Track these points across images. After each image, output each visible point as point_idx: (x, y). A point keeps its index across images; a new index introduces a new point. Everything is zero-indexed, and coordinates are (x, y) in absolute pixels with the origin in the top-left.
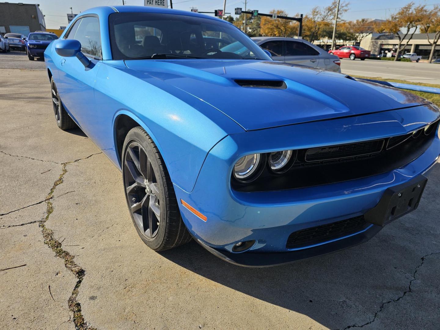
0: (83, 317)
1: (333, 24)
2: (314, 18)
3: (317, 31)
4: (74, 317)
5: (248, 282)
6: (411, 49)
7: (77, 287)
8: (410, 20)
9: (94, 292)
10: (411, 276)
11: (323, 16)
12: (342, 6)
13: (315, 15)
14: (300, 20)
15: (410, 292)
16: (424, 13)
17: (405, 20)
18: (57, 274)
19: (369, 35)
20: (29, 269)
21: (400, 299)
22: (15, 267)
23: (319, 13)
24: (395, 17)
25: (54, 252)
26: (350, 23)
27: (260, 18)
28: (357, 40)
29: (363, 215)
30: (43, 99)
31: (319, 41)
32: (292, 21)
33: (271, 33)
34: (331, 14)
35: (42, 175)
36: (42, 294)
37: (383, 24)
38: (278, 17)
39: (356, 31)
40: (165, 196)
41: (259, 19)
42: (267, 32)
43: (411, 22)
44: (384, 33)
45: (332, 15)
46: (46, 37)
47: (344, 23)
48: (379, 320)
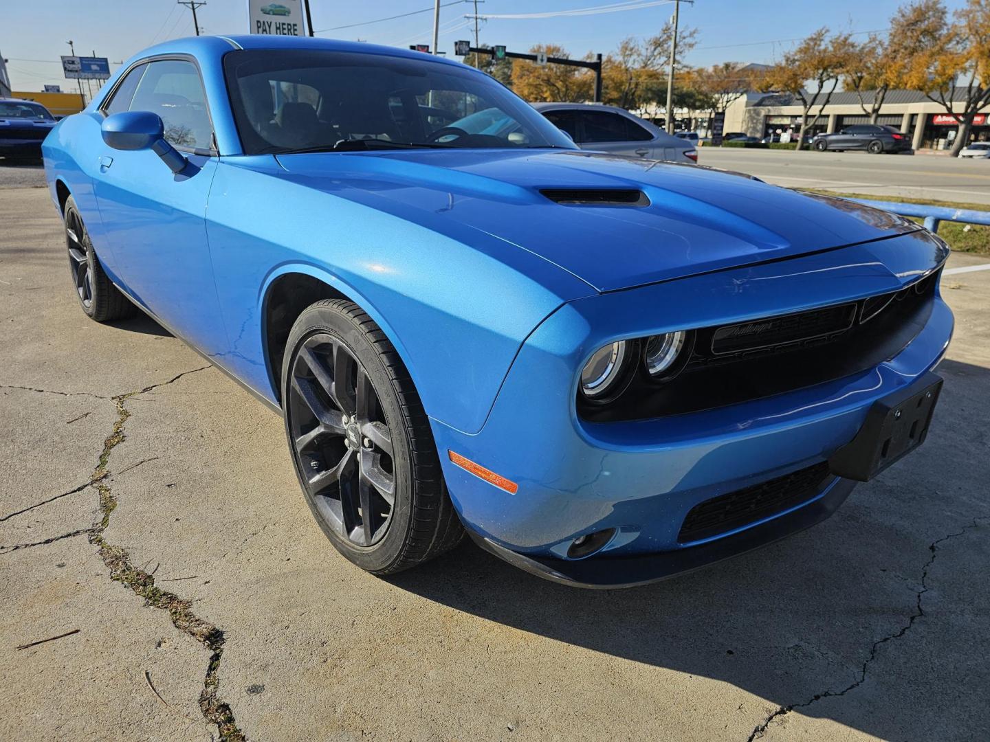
0: (242, 733)
1: (666, 75)
2: (625, 63)
3: (633, 91)
4: (221, 736)
5: (592, 623)
6: (827, 125)
7: (212, 668)
8: (823, 64)
9: (255, 676)
10: (918, 584)
11: (644, 59)
12: (682, 36)
13: (628, 55)
14: (596, 66)
15: (923, 617)
16: (849, 49)
17: (813, 65)
18: (159, 645)
19: (741, 97)
20: (88, 640)
21: (907, 632)
22: (54, 639)
23: (635, 52)
24: (792, 58)
25: (140, 597)
26: (700, 72)
27: (510, 63)
28: (718, 108)
29: (827, 461)
30: (33, 255)
31: (638, 112)
32: (579, 68)
33: (536, 94)
34: (660, 54)
35: (70, 427)
36: (134, 691)
37: (768, 74)
38: (549, 60)
39: (713, 88)
40: (409, 448)
41: (508, 65)
42: (526, 92)
43: (825, 69)
44: (773, 92)
45: (663, 56)
46: (18, 109)
47: (688, 73)
48: (872, 677)
